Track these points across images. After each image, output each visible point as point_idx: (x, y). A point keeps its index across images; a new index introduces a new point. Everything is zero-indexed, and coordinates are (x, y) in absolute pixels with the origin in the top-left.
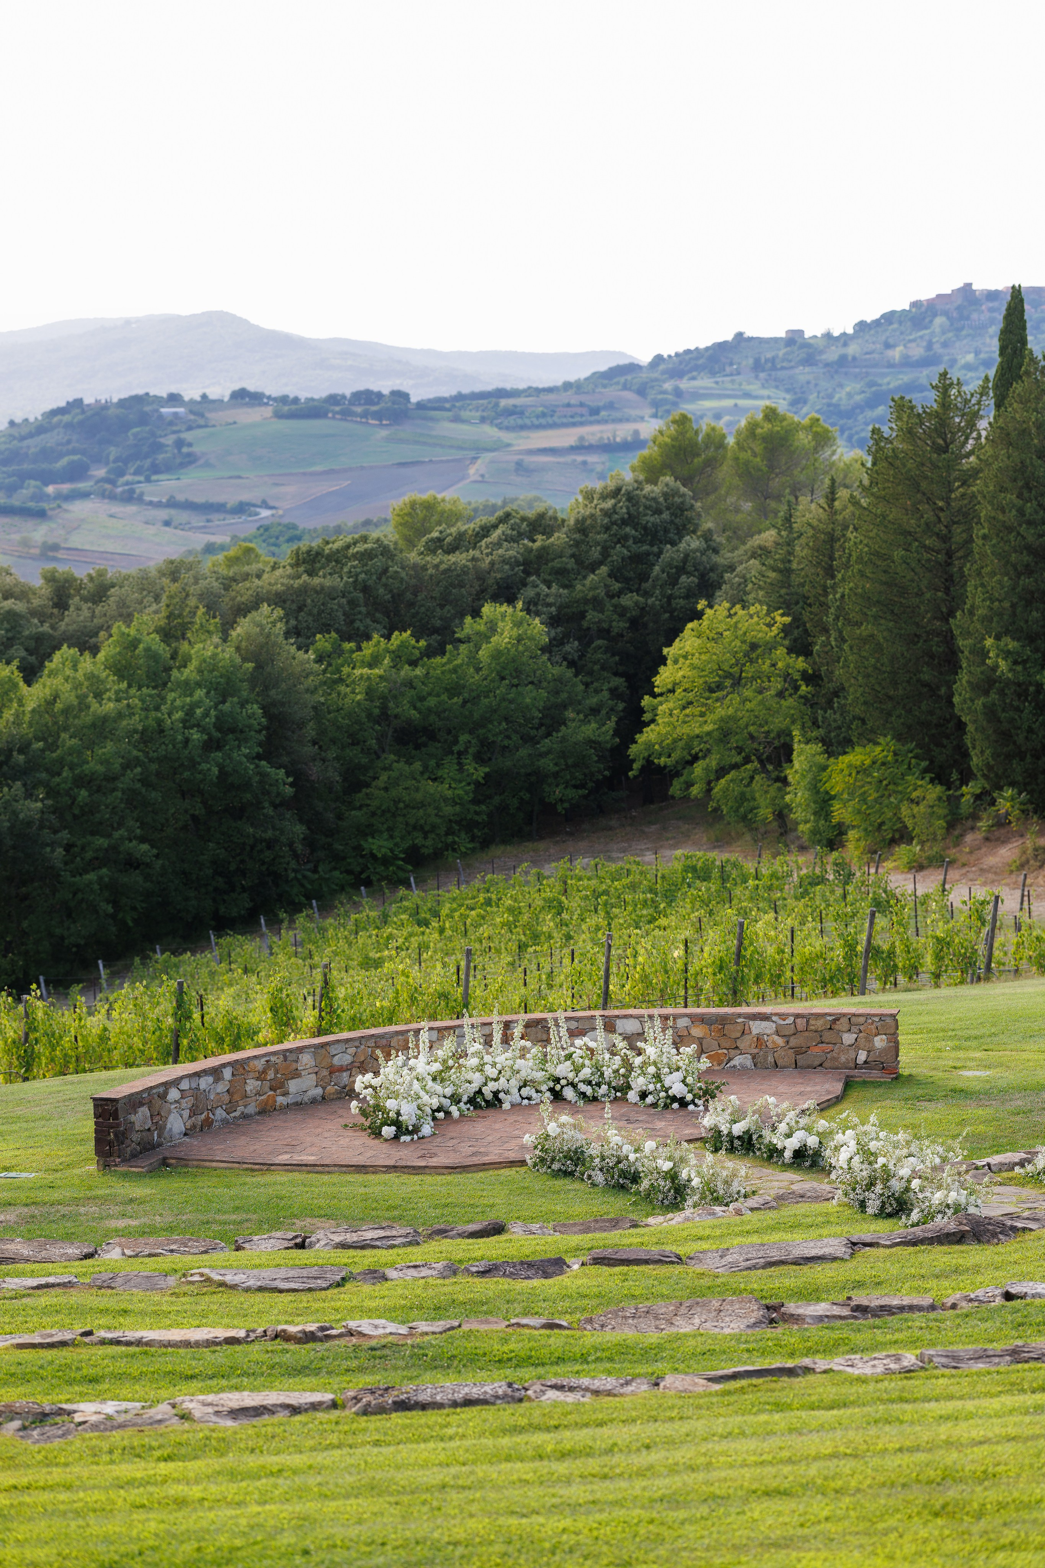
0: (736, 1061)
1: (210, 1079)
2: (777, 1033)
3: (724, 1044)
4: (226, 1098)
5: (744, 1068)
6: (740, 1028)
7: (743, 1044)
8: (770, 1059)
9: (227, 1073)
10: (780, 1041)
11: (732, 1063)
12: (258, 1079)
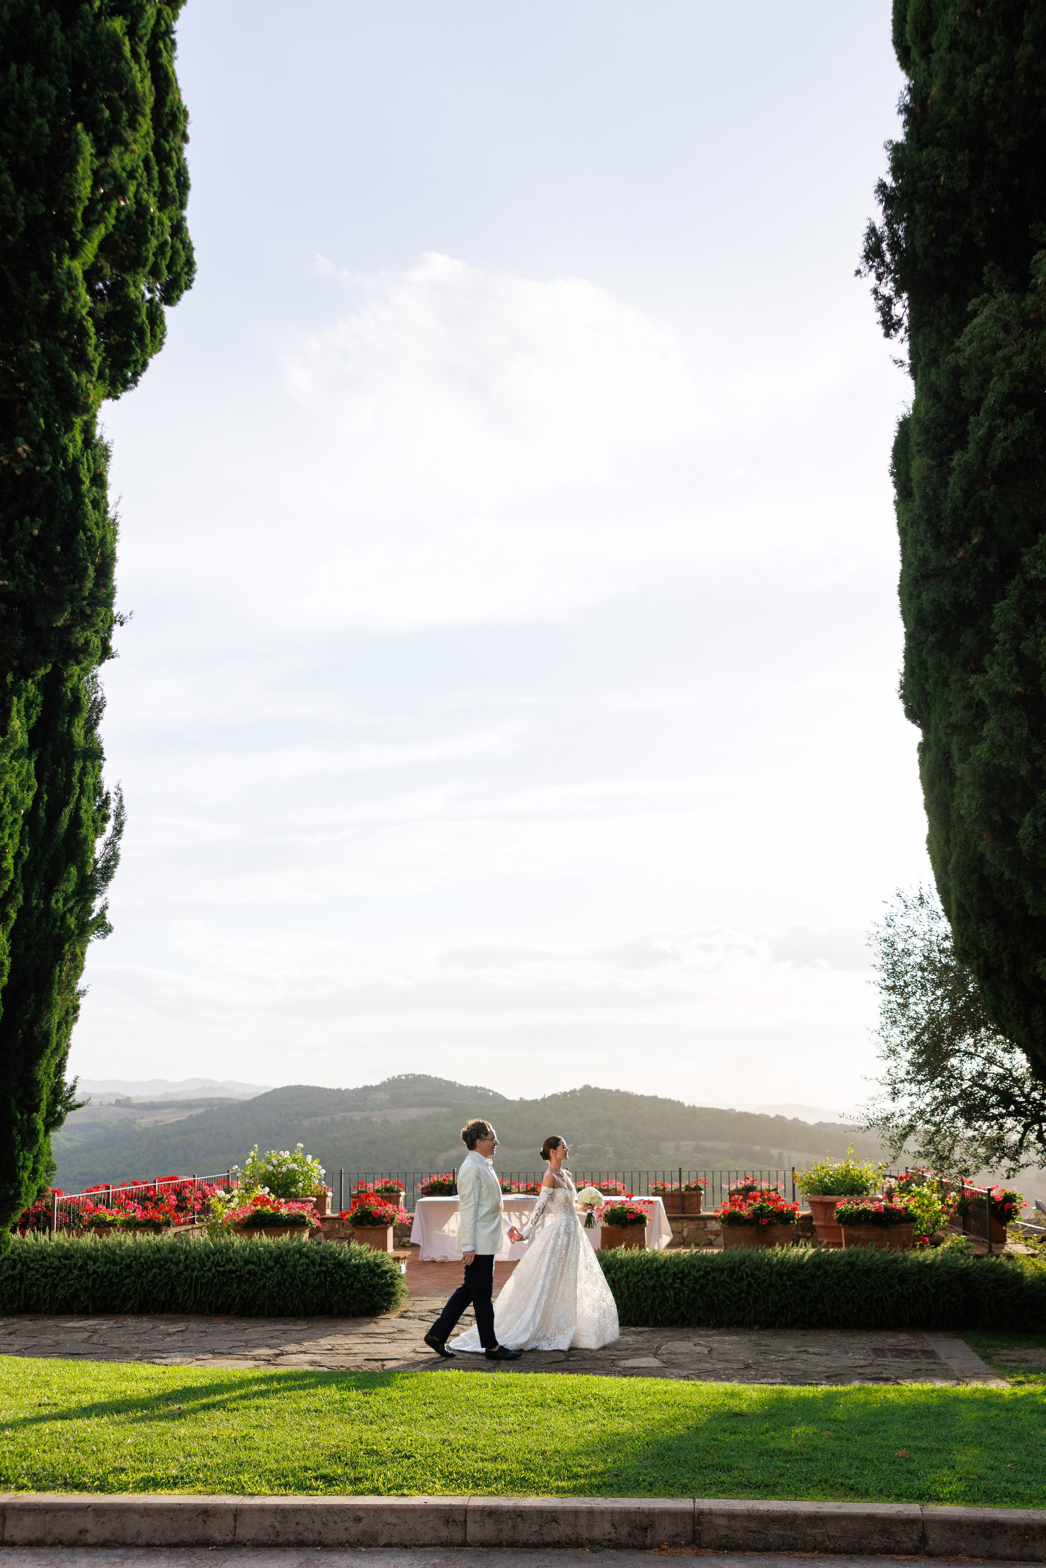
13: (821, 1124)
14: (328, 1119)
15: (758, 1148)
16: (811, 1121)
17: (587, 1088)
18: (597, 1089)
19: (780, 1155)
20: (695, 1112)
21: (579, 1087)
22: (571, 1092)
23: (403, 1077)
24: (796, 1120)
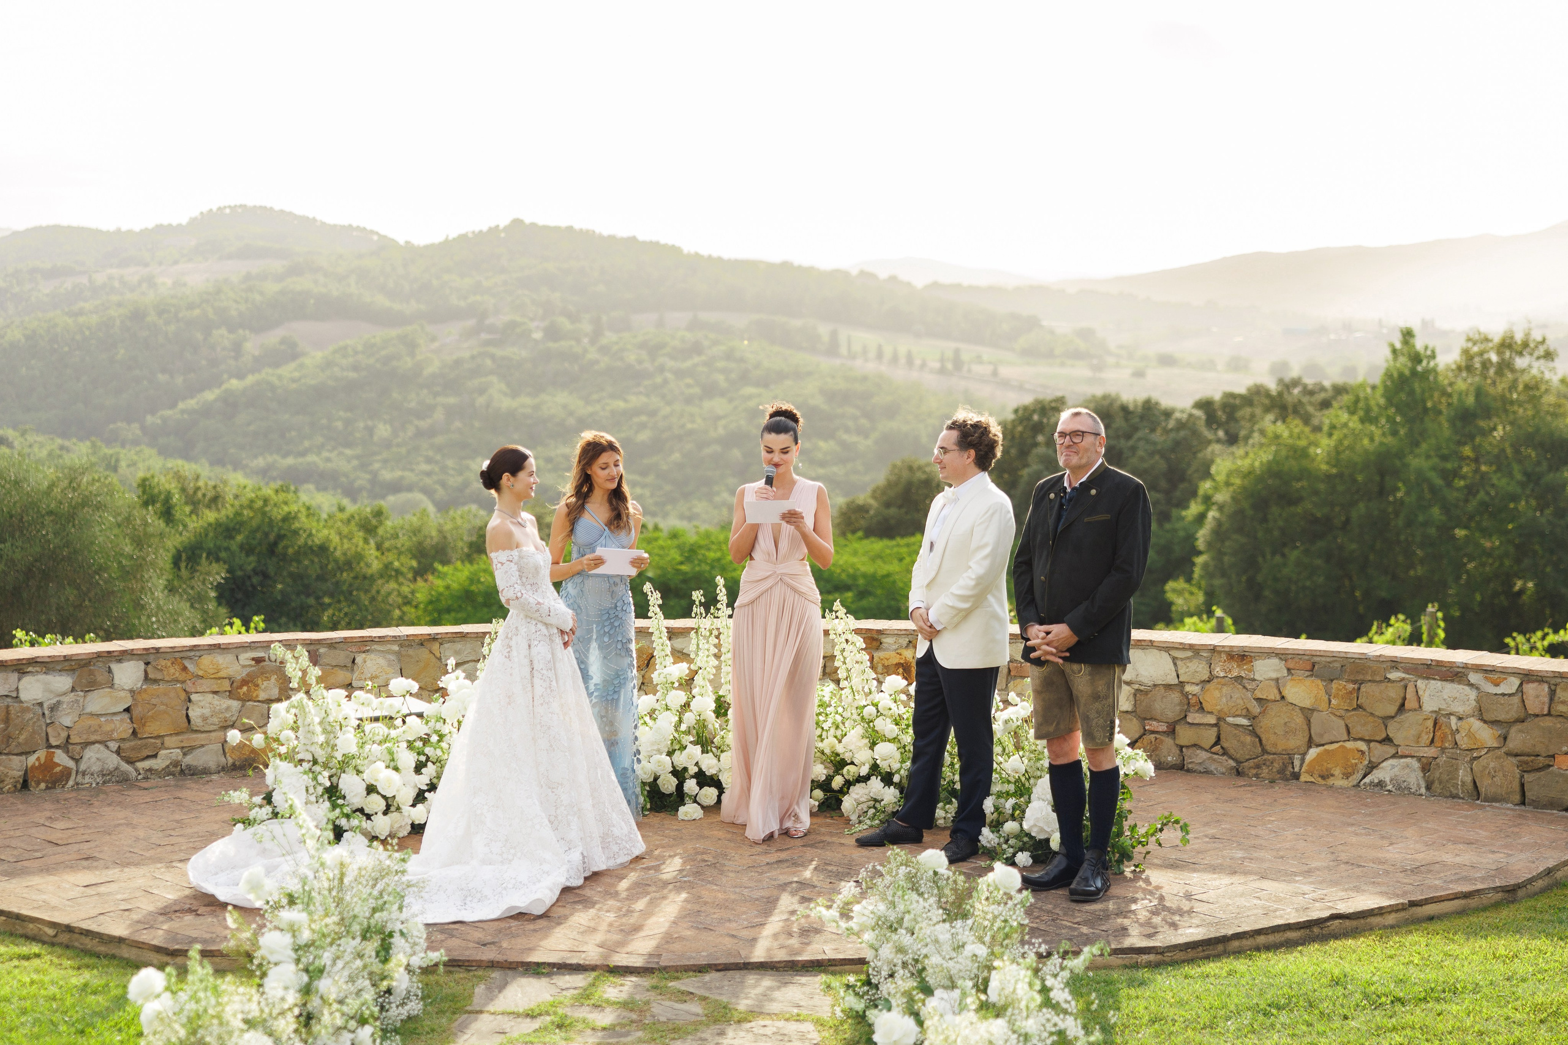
0: (1387, 771)
1: (62, 682)
2: (1480, 714)
3: (1358, 730)
4: (122, 727)
5: (1402, 790)
6: (1394, 693)
7: (1403, 731)
8: (1463, 775)
9: (128, 675)
10: (1487, 735)
11: (1375, 776)
12: (231, 694)
13: (935, 285)
14: (84, 280)
15: (797, 323)
16: (920, 282)
17: (517, 223)
18: (533, 225)
19: (834, 335)
20: (697, 263)
21: (504, 222)
22: (490, 229)
23: (228, 211)
24: (893, 279)
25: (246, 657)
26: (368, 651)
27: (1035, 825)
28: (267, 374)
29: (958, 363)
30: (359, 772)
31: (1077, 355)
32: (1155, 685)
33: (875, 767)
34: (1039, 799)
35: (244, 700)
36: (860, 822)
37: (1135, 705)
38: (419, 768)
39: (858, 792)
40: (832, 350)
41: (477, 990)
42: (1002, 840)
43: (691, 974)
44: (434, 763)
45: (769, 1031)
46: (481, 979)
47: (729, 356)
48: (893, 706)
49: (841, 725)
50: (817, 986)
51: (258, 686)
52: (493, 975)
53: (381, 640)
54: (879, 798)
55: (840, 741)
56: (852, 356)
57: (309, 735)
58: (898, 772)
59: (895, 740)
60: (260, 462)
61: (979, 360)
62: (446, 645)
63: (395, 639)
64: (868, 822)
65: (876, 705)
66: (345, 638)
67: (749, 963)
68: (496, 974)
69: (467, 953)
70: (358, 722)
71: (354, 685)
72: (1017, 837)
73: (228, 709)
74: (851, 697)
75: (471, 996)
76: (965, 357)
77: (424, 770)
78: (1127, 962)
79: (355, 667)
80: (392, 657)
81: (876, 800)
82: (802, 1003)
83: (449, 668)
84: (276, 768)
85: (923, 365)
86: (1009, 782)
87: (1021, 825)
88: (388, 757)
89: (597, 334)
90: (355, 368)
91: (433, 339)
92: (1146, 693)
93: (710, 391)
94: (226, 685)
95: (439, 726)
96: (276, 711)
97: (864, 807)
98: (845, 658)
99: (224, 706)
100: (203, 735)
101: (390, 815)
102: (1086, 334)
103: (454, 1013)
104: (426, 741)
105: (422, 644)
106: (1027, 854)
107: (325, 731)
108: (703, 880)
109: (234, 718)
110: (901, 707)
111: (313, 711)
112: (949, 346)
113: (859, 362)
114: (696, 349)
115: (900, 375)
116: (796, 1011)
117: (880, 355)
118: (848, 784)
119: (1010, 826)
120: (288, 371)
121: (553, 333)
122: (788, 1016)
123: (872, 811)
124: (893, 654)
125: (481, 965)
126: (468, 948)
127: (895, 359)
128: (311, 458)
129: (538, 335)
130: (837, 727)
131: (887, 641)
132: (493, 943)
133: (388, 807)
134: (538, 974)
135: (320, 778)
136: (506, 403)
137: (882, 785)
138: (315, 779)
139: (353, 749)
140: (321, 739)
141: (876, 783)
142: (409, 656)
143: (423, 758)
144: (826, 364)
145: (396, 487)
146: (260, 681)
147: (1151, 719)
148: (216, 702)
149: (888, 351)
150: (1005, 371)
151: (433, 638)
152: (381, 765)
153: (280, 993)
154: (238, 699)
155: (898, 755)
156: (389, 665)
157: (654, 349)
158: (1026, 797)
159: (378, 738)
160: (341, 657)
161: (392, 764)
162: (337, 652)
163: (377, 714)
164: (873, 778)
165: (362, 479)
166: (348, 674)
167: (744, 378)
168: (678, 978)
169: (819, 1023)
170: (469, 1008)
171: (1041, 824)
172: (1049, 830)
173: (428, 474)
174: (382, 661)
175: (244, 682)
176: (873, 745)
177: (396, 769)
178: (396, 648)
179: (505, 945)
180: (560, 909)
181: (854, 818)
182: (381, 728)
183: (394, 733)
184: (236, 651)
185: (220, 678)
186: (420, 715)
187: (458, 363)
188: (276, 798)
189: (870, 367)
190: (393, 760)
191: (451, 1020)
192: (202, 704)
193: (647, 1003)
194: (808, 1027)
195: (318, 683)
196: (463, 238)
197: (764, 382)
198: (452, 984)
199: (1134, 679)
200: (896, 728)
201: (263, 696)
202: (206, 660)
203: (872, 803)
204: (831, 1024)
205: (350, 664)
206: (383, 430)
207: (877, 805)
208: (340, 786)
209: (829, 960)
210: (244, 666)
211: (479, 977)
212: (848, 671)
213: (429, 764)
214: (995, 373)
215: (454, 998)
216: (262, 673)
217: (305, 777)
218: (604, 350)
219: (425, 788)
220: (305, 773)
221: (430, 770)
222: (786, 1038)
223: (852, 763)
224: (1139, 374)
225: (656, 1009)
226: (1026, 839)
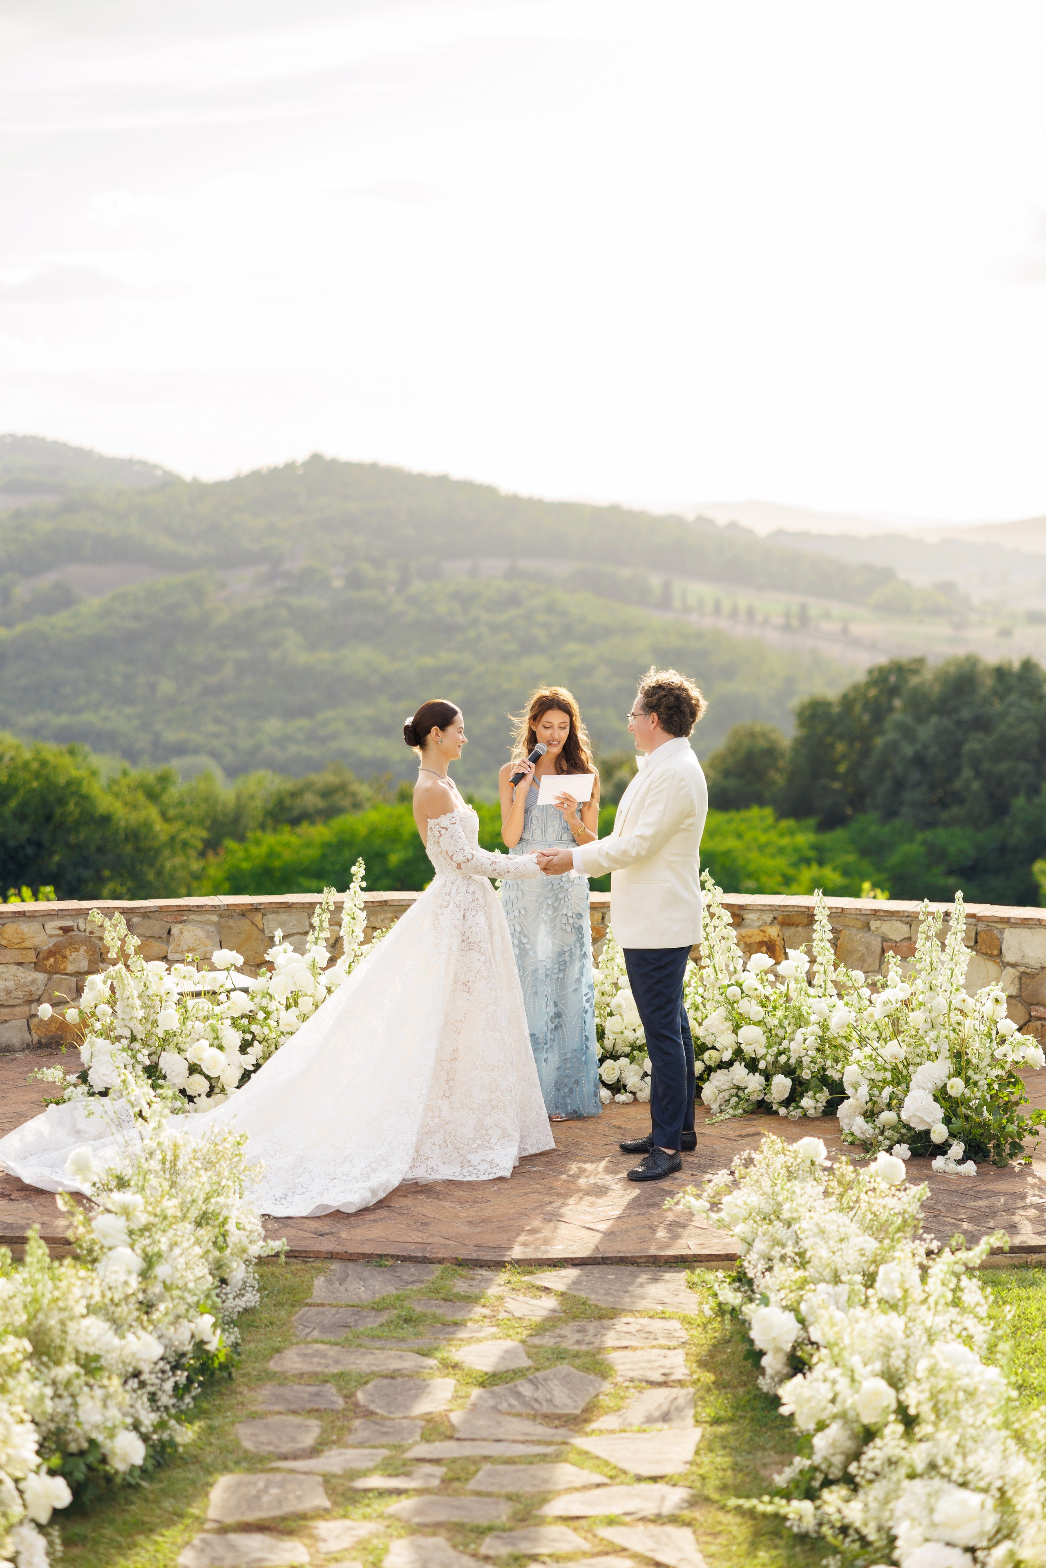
12: (37, 966)
13: (780, 533)
15: (625, 573)
16: (762, 528)
17: (316, 458)
18: (334, 461)
19: (667, 587)
22: (286, 465)
24: (733, 525)
25: (53, 926)
26: (185, 921)
27: (915, 1116)
28: (39, 622)
29: (804, 618)
30: (180, 1050)
31: (936, 611)
32: (1042, 968)
33: (739, 1052)
34: (919, 1087)
35: (51, 972)
36: (721, 1111)
37: (1020, 989)
38: (244, 1048)
39: (719, 1079)
40: (665, 602)
41: (316, 1282)
42: (877, 1131)
43: (546, 1268)
44: (260, 1042)
45: (632, 1328)
46: (320, 1270)
47: (550, 608)
48: (760, 987)
49: (701, 1006)
50: (682, 1282)
51: (65, 957)
52: (333, 1267)
53: (199, 909)
54: (742, 1085)
55: (700, 1024)
56: (687, 610)
57: (128, 1010)
58: (764, 1057)
59: (759, 1023)
60: (31, 720)
61: (827, 615)
62: (270, 916)
63: (215, 909)
64: (731, 1111)
65: (740, 985)
66: (160, 907)
67: (607, 1258)
68: (335, 1266)
69: (304, 1243)
70: (178, 997)
71: (169, 957)
72: (893, 1128)
73: (33, 982)
74: (713, 977)
75: (310, 1288)
76: (813, 612)
77: (249, 1050)
78: (1016, 1261)
79: (171, 939)
80: (211, 928)
81: (738, 1088)
82: (666, 1300)
83: (277, 940)
84: (92, 1045)
85: (766, 622)
86: (886, 1069)
87: (899, 1115)
88: (213, 1035)
89: (403, 583)
90: (136, 617)
91: (222, 585)
92: (1033, 976)
93: (528, 647)
94: (31, 956)
95: (264, 1002)
96: (92, 983)
97: (726, 1095)
98: (708, 934)
99: (29, 979)
100: (7, 1010)
101: (213, 1097)
102: (947, 588)
103: (293, 1306)
104: (251, 1017)
105: (243, 915)
106: (905, 1146)
107: (145, 1006)
108: (554, 1170)
109: (40, 992)
110: (769, 988)
111: (132, 983)
112: (794, 601)
113: (694, 618)
114: (514, 600)
115: (740, 631)
116: (660, 1308)
117: (717, 609)
118: (709, 1070)
119: (887, 1117)
120: (61, 619)
121: (355, 581)
122: (652, 1313)
123: (735, 1099)
124: (756, 931)
125: (318, 1255)
126: (304, 1238)
127: (734, 614)
128: (88, 717)
129: (338, 583)
130: (697, 1009)
131: (750, 917)
132: (331, 1233)
133: (212, 1088)
134: (380, 1266)
135: (139, 1056)
136: (302, 658)
137: (747, 1071)
138: (134, 1057)
139: (175, 1025)
140: (140, 1014)
141: (739, 1070)
142: (230, 928)
143: (249, 1037)
144: (657, 619)
145: (180, 750)
146: (68, 952)
147: (1037, 1004)
148: (20, 975)
149: (727, 605)
150: (856, 629)
151: (255, 909)
152: (205, 1043)
153: (122, 1277)
154: (45, 971)
155: (763, 1040)
156: (208, 937)
157: (466, 600)
158: (904, 1086)
159: (201, 1014)
160: (156, 927)
161: (216, 1042)
162: (151, 922)
163: (199, 988)
164: (737, 1064)
165: (143, 741)
166: (163, 946)
167: (567, 633)
168: (531, 1273)
169: (686, 1321)
170: (308, 1301)
171: (919, 1114)
172: (929, 1120)
173: (217, 736)
174: (200, 933)
175: (51, 953)
176: (736, 1029)
177: (221, 1048)
178: (215, 918)
179: (344, 1236)
180: (402, 1199)
181: (715, 1107)
182: (204, 1004)
183: (217, 1009)
184: (42, 919)
185: (25, 949)
186: (246, 990)
187: (249, 613)
188: (92, 1077)
189: (708, 622)
190: (217, 1038)
191: (291, 1314)
192: (5, 976)
193: (501, 1298)
194: (674, 1325)
195: (136, 953)
196: (256, 475)
197: (589, 638)
198: (289, 1276)
199: (1020, 961)
200: (762, 1010)
201: (71, 968)
202: (10, 929)
203: (735, 1091)
204: (699, 1322)
205: (165, 936)
206: (166, 687)
207: (741, 1093)
208: (161, 1065)
209: (694, 1256)
210: (50, 936)
211: (318, 1268)
212: (711, 947)
213: (256, 1043)
214: (845, 631)
215: (292, 1290)
216: (70, 944)
217: (124, 1054)
218: (412, 600)
219: (252, 1068)
220: (124, 1050)
221: (256, 1050)
222: (652, 1336)
223: (714, 1048)
224: (1005, 633)
225: (510, 1304)
226: (903, 1131)
